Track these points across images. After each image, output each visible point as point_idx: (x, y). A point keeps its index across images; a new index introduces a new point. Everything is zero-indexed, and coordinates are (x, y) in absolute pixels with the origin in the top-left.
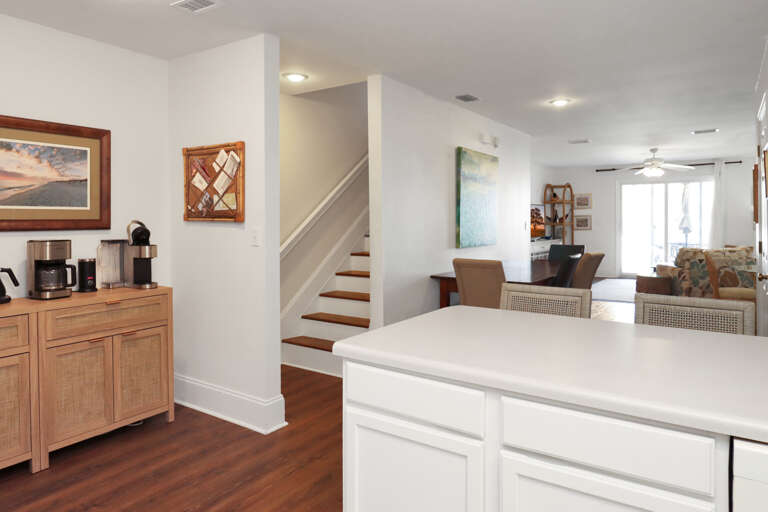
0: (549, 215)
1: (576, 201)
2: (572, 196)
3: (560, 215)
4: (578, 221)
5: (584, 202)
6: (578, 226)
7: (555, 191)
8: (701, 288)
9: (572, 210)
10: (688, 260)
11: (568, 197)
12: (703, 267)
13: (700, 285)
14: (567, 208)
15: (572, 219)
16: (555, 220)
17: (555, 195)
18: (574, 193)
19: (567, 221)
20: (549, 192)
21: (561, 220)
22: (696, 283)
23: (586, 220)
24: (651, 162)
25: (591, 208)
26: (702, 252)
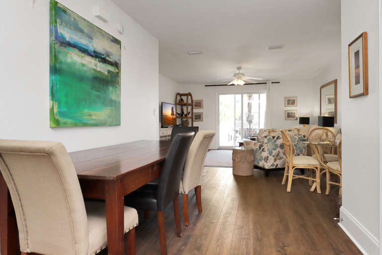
0: (179, 112)
1: (194, 104)
2: (192, 101)
3: (185, 112)
4: (196, 116)
5: (199, 104)
6: (195, 119)
7: (182, 97)
8: (274, 156)
9: (192, 109)
10: (266, 137)
11: (190, 102)
12: (275, 141)
13: (273, 154)
14: (190, 108)
15: (192, 115)
16: (182, 115)
17: (182, 100)
18: (194, 99)
19: (190, 115)
20: (179, 98)
21: (186, 115)
22: (270, 153)
23: (200, 115)
24: (238, 76)
25: (203, 108)
26: (273, 131)
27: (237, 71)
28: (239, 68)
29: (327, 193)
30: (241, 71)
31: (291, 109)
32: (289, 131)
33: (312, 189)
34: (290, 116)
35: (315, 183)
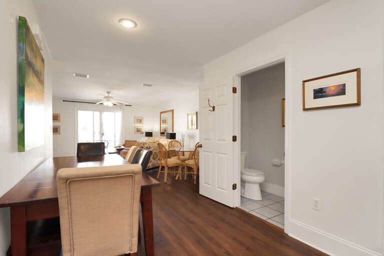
5: (56, 118)
23: (57, 128)
24: (108, 98)
25: (60, 121)
26: (146, 143)
27: (107, 95)
28: (108, 93)
29: (185, 179)
30: (110, 95)
31: (138, 125)
32: (154, 142)
33: (177, 178)
34: (138, 131)
35: (178, 174)
